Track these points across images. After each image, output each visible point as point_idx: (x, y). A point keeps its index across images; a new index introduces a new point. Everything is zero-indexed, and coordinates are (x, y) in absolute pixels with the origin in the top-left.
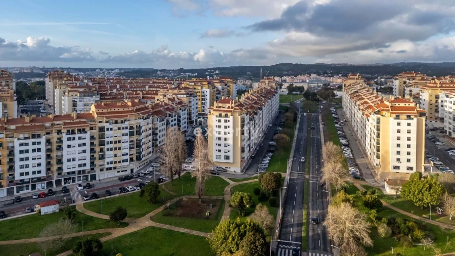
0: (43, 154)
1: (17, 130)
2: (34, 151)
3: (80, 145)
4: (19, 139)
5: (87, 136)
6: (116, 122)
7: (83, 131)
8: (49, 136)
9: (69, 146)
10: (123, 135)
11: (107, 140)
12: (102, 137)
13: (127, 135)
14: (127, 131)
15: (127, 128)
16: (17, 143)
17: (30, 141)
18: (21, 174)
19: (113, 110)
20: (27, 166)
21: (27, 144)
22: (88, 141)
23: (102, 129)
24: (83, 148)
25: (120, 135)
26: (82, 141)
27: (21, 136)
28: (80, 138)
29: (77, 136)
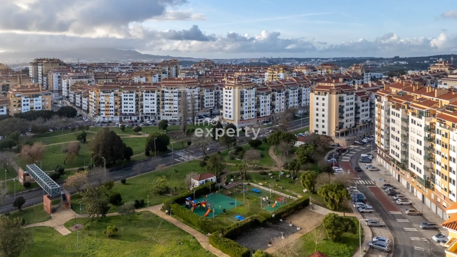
0: (134, 102)
1: (125, 89)
2: (130, 99)
3: (151, 99)
4: (124, 93)
5: (155, 94)
6: (172, 89)
7: (153, 92)
8: (138, 93)
9: (146, 99)
10: (174, 96)
11: (165, 98)
12: (163, 96)
13: (176, 96)
14: (177, 94)
15: (176, 92)
16: (123, 95)
17: (128, 94)
18: (125, 111)
19: (171, 82)
20: (127, 107)
21: (127, 96)
22: (155, 98)
23: (163, 92)
24: (153, 101)
25: (173, 96)
26: (152, 97)
27: (125, 92)
28: (151, 96)
29: (150, 94)
